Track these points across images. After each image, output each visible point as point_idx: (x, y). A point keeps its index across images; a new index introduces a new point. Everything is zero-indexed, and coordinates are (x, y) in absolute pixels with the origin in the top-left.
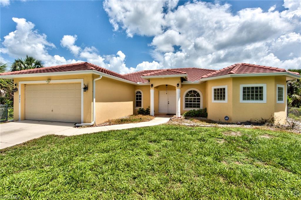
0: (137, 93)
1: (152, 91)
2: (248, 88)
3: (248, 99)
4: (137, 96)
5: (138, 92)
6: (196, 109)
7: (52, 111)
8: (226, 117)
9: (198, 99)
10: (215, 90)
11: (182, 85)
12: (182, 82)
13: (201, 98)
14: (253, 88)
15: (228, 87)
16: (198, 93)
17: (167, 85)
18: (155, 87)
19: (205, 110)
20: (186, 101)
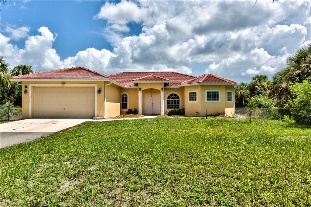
0: (122, 96)
1: (140, 94)
2: (210, 92)
3: (210, 100)
4: (123, 98)
5: (124, 95)
6: (177, 109)
7: (64, 109)
8: (197, 112)
9: (178, 101)
10: (190, 93)
11: (165, 89)
12: (165, 86)
13: (180, 100)
14: (213, 92)
15: (198, 92)
16: (178, 96)
17: (152, 89)
18: (142, 91)
19: (184, 109)
20: (168, 103)
